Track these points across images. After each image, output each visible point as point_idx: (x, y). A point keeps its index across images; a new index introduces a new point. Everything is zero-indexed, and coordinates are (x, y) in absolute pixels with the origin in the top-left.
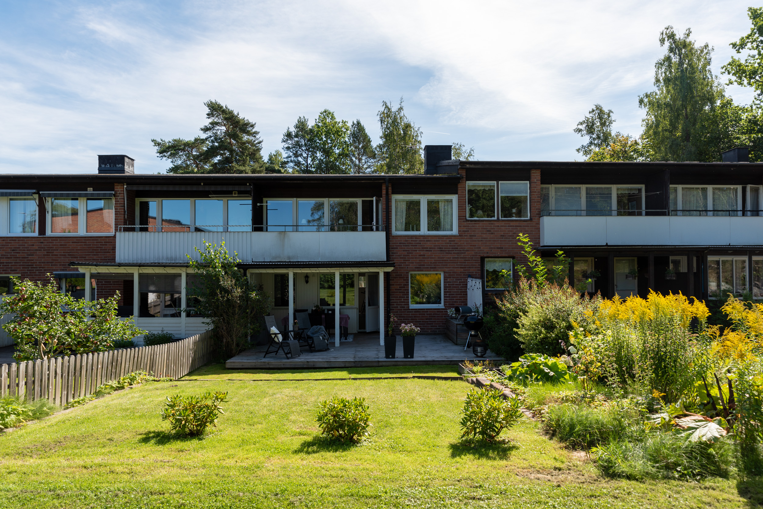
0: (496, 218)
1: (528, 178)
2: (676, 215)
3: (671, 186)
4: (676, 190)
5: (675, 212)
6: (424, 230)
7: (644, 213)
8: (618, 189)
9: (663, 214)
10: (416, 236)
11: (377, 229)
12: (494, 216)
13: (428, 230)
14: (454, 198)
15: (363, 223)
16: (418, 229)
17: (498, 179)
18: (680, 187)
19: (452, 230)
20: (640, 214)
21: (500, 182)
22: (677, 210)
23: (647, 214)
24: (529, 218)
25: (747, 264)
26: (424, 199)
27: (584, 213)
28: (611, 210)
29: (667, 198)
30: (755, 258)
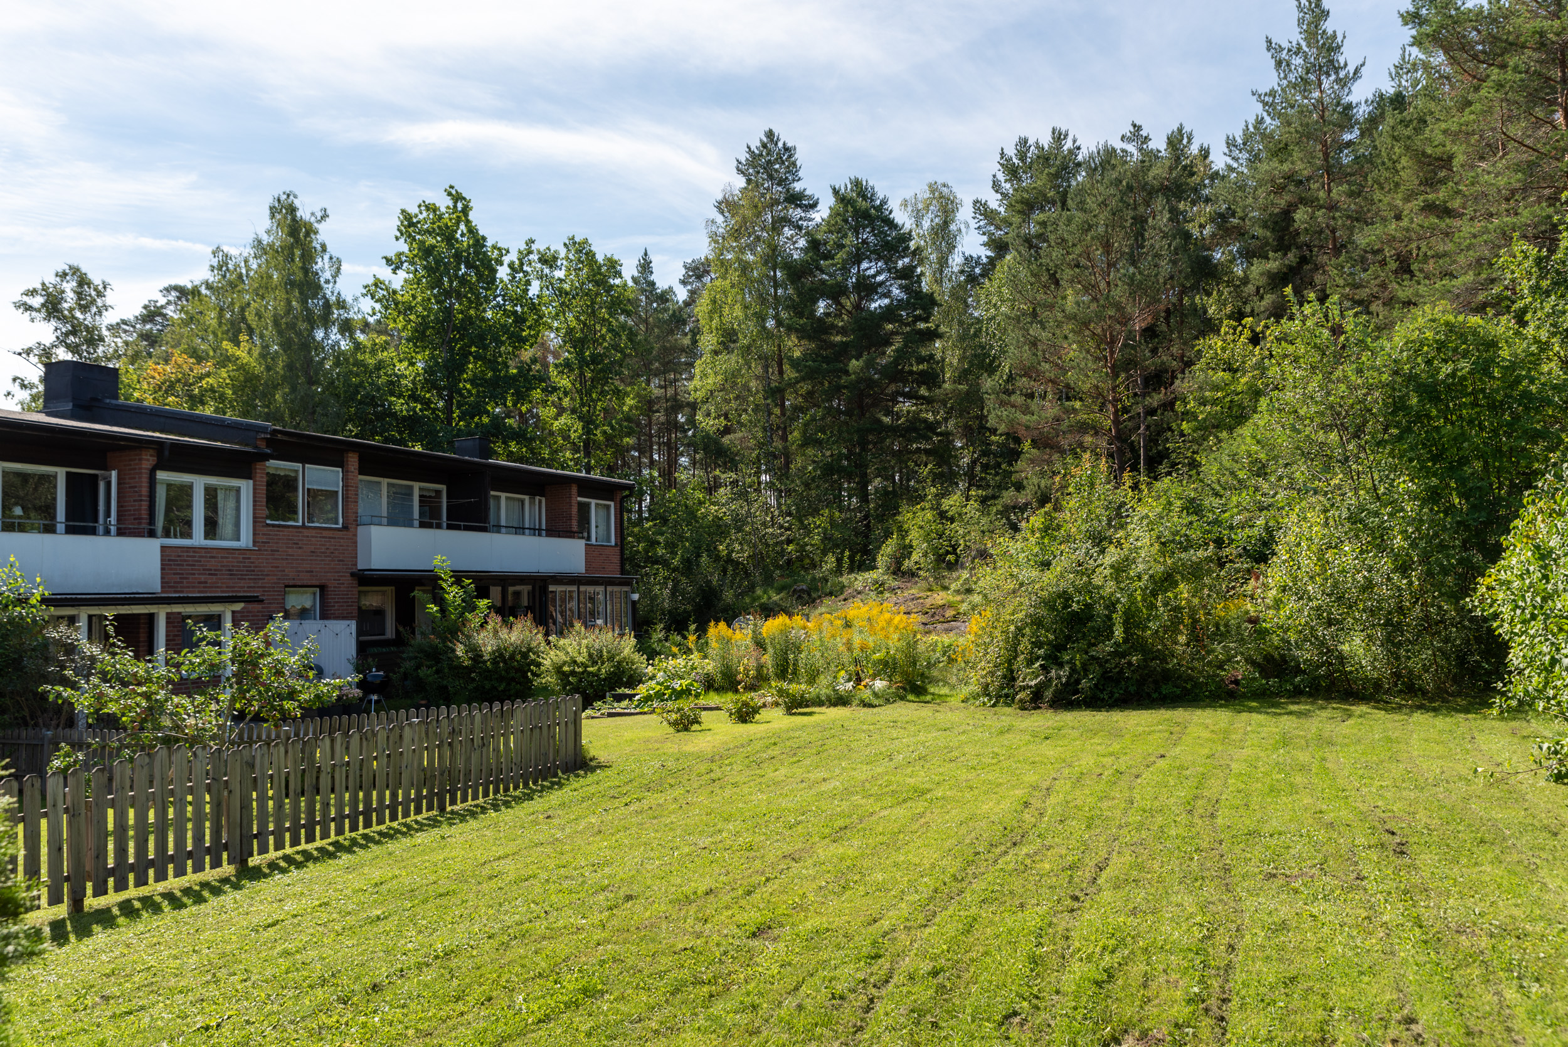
0: (300, 523)
1: (340, 464)
2: (524, 534)
3: (492, 493)
4: (498, 498)
5: (497, 528)
6: (198, 538)
7: (445, 525)
8: (420, 489)
9: (484, 530)
10: (182, 548)
11: (107, 532)
12: (296, 520)
13: (206, 538)
14: (246, 487)
15: (68, 517)
16: (188, 535)
17: (304, 460)
18: (503, 495)
19: (239, 540)
20: (439, 526)
21: (307, 466)
22: (524, 528)
23: (450, 527)
24: (340, 526)
25: (575, 595)
26: (199, 483)
27: (385, 521)
28: (413, 520)
29: (487, 509)
30: (582, 588)
